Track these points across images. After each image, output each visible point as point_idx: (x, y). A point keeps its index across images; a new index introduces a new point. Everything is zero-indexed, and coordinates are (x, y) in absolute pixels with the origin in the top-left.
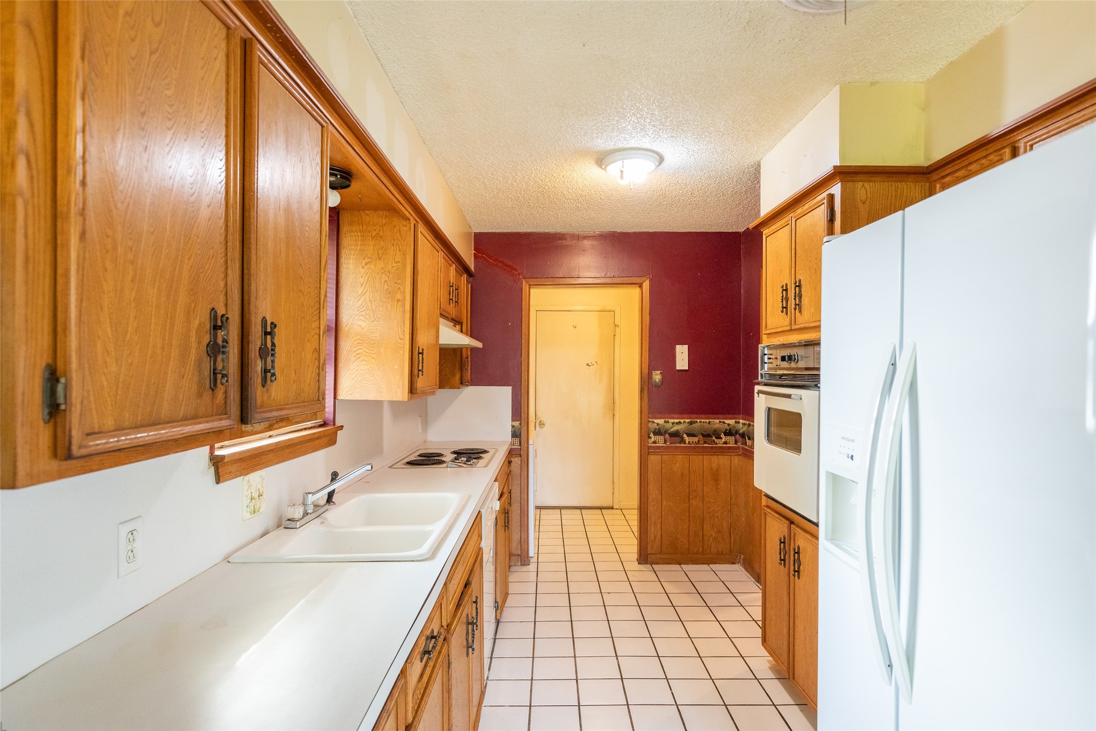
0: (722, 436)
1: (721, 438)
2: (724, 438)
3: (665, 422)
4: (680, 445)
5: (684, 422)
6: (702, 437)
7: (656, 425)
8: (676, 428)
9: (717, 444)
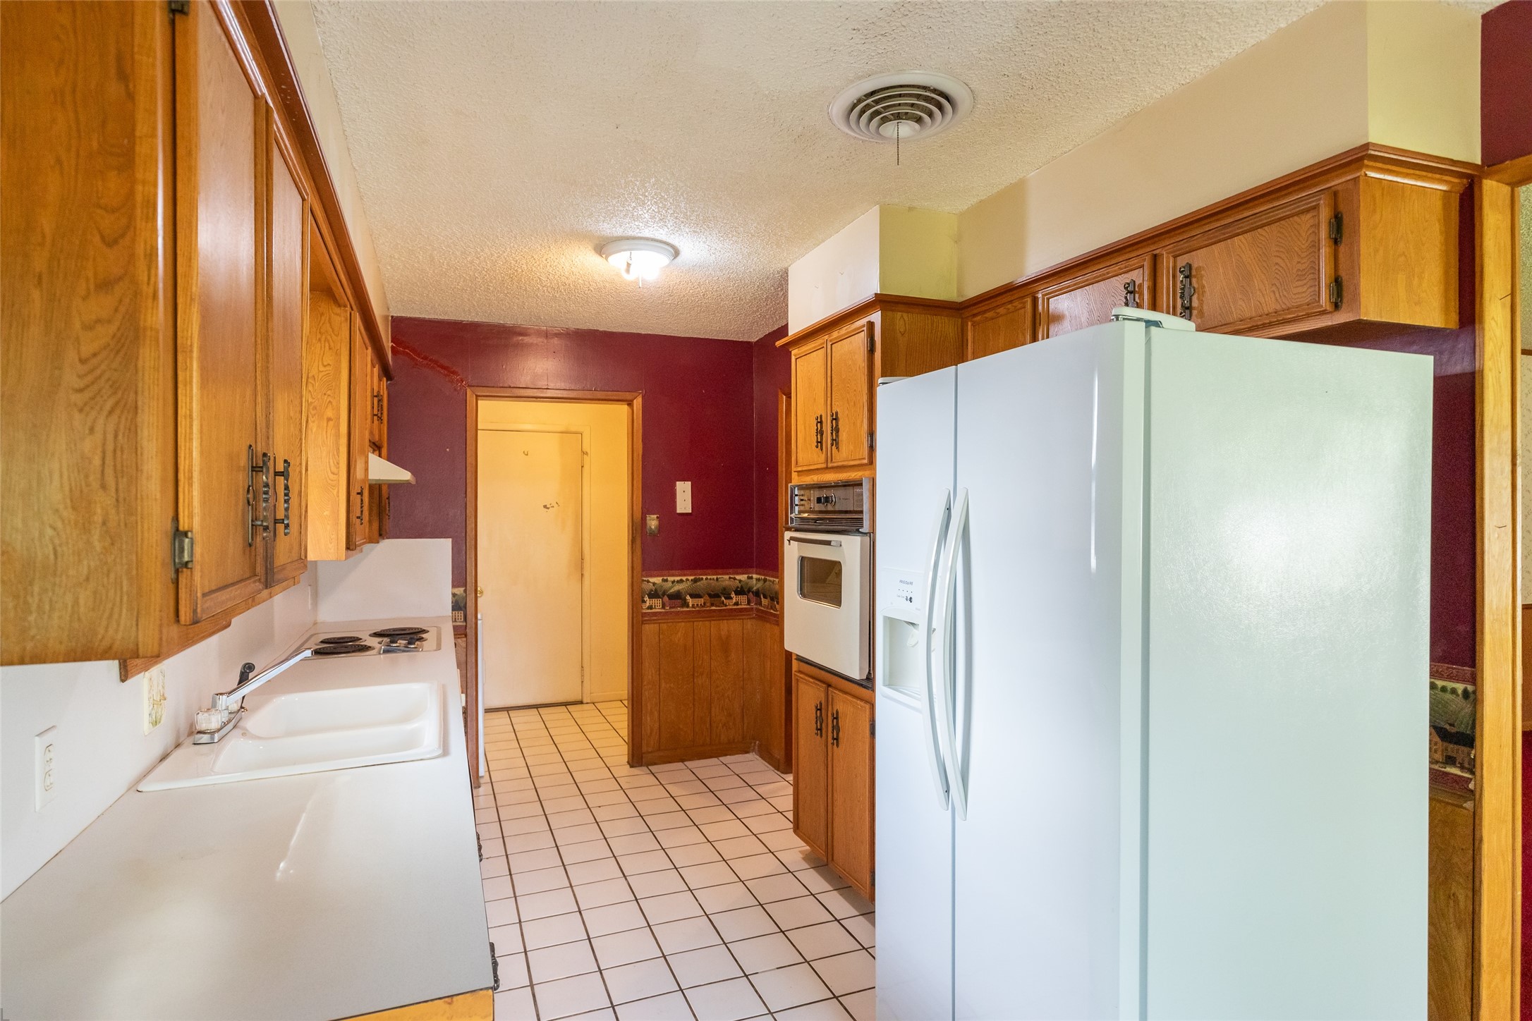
0: (733, 595)
1: (731, 598)
2: (735, 598)
3: (664, 580)
4: (682, 610)
5: (687, 580)
6: (708, 598)
7: (652, 585)
8: (677, 587)
9: (726, 606)
